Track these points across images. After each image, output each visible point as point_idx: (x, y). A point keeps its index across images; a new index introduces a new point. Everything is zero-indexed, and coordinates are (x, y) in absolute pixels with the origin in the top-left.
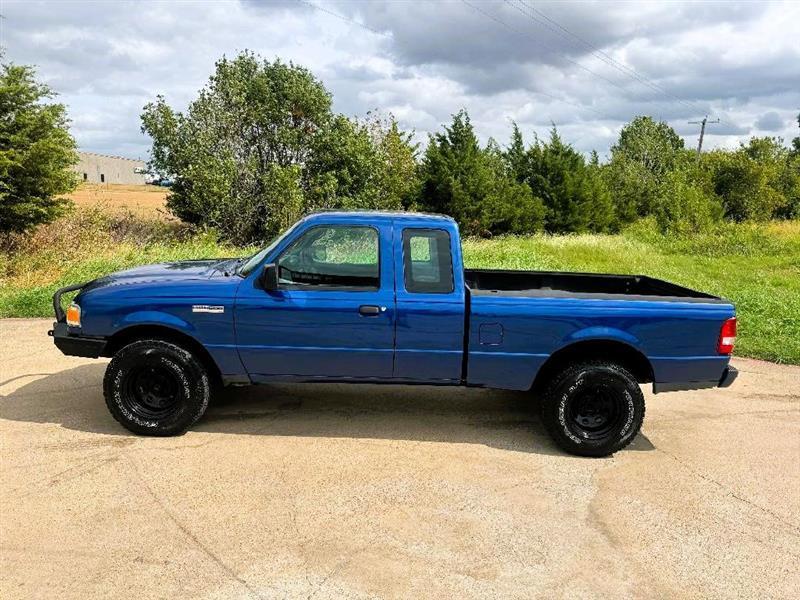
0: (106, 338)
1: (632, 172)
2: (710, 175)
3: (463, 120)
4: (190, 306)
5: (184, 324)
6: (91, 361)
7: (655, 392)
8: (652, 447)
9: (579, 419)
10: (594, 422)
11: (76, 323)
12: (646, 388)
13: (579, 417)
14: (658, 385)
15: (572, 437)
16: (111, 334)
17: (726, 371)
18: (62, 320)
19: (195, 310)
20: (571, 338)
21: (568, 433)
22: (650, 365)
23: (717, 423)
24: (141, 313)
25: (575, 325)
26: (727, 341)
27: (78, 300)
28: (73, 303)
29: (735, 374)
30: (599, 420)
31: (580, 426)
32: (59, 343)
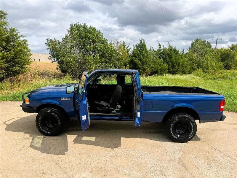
0: (36, 107)
1: (195, 55)
2: (219, 56)
3: (143, 41)
4: (61, 98)
5: (59, 103)
6: (33, 114)
7: (200, 123)
8: (200, 140)
9: (177, 131)
10: (181, 132)
11: (28, 103)
12: (197, 122)
13: (177, 130)
14: (201, 121)
15: (175, 137)
16: (38, 106)
17: (222, 116)
18: (24, 102)
19: (62, 99)
20: (174, 107)
21: (173, 136)
22: (198, 115)
23: (220, 132)
24: (46, 100)
25: (175, 102)
26: (222, 107)
27: (29, 96)
28: (27, 97)
29: (225, 117)
30: (183, 131)
31: (177, 133)
32: (23, 109)
